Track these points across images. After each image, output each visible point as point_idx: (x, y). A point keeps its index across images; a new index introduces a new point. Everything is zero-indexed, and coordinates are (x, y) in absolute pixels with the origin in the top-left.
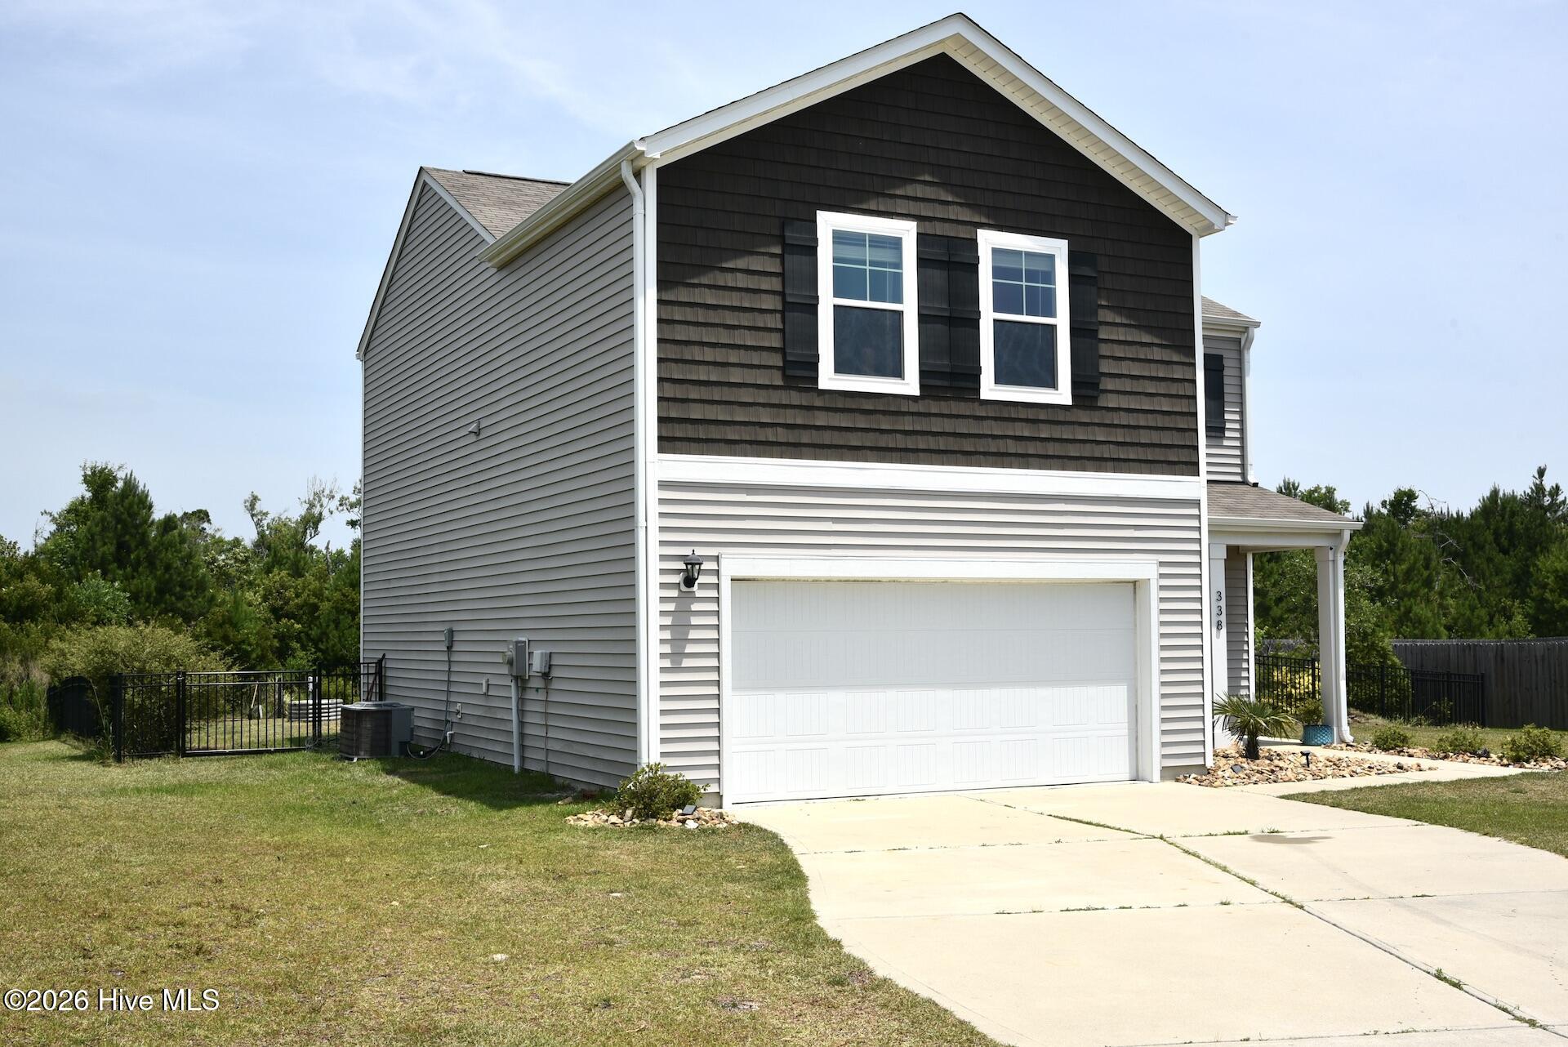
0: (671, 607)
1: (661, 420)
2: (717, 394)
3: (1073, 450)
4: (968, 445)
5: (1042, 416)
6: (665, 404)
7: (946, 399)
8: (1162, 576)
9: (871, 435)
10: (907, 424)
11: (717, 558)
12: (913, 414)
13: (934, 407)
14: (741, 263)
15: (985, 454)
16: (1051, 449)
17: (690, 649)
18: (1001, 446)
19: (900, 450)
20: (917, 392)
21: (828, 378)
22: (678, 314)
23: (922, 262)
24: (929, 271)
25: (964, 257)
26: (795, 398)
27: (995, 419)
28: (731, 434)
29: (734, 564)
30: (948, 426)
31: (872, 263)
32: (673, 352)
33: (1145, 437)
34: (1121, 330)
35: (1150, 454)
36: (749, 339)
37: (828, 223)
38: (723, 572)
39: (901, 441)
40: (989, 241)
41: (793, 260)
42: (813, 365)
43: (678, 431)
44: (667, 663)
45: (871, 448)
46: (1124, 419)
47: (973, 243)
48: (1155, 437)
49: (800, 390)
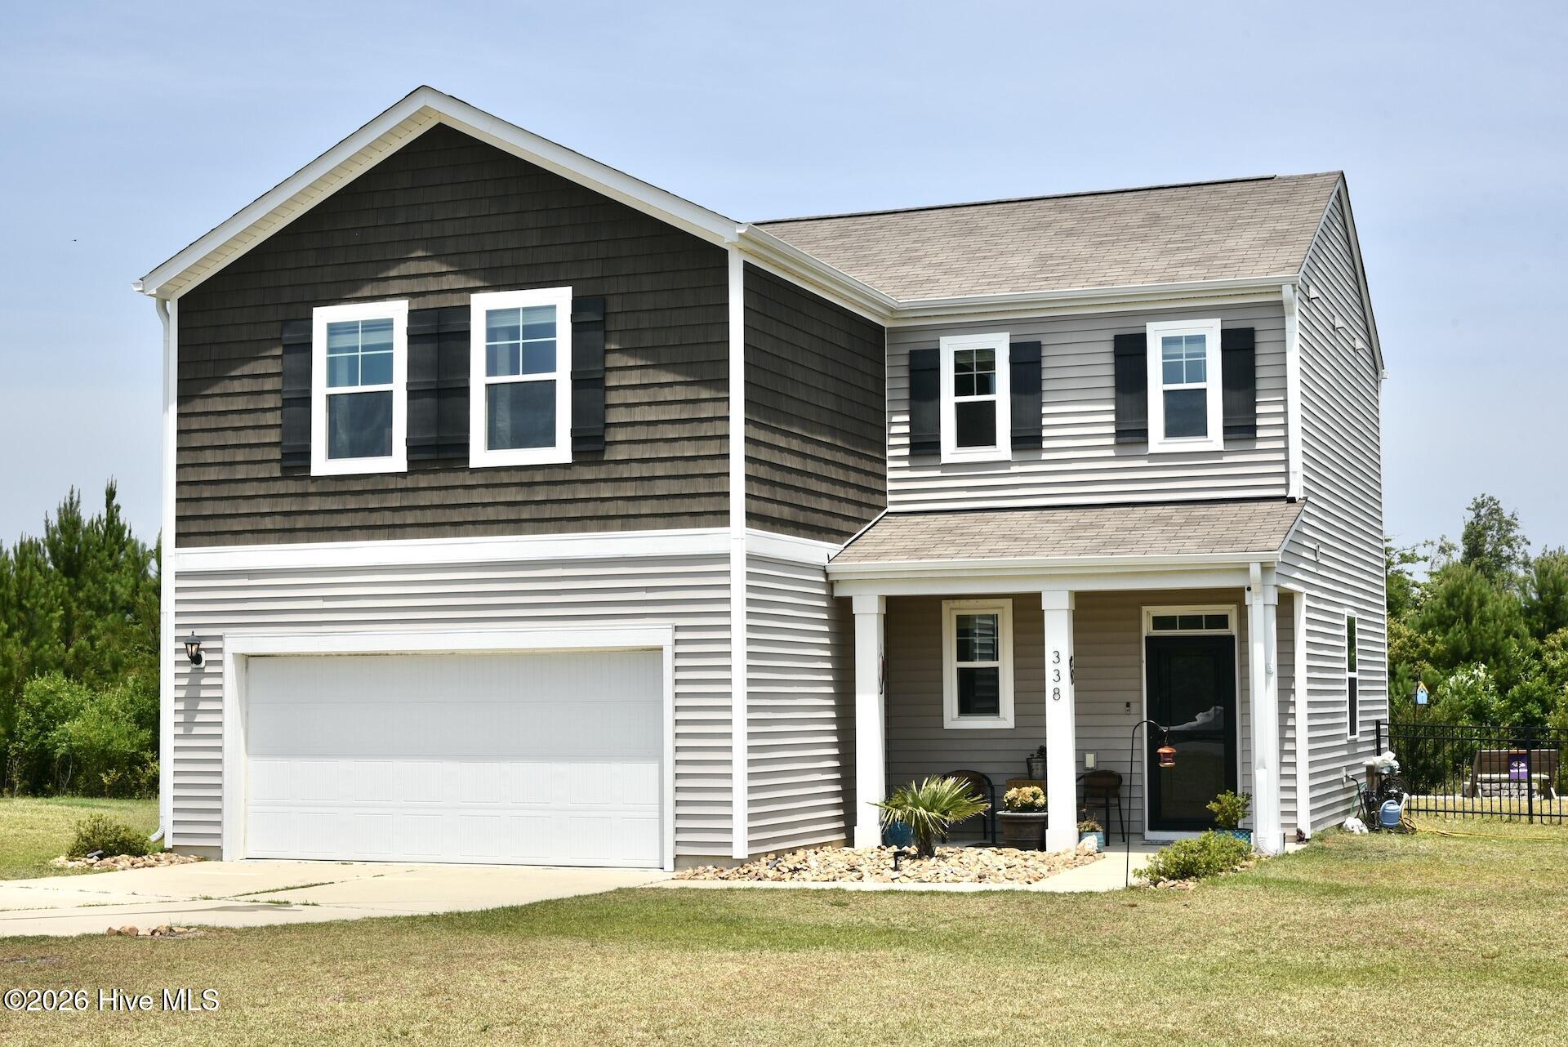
0: (184, 682)
1: (179, 519)
2: (224, 491)
3: (573, 511)
4: (456, 515)
5: (539, 477)
6: (183, 504)
7: (435, 471)
8: (677, 642)
9: (360, 515)
10: (394, 501)
11: (220, 638)
12: (401, 490)
13: (423, 481)
14: (247, 369)
15: (474, 523)
16: (548, 512)
17: (199, 718)
18: (490, 514)
19: (389, 526)
20: (404, 468)
21: (322, 464)
22: (195, 423)
23: (413, 338)
24: (418, 347)
25: (454, 326)
26: (292, 487)
27: (487, 486)
28: (236, 525)
29: (237, 643)
30: (436, 498)
31: (364, 348)
32: (190, 458)
33: (661, 488)
34: (635, 372)
35: (666, 507)
36: (252, 438)
37: (323, 317)
38: (226, 650)
39: (389, 518)
40: (482, 304)
41: (291, 359)
42: (307, 455)
43: (194, 527)
44: (180, 731)
45: (361, 528)
46: (637, 471)
47: (466, 309)
48: (675, 487)
49: (297, 479)
